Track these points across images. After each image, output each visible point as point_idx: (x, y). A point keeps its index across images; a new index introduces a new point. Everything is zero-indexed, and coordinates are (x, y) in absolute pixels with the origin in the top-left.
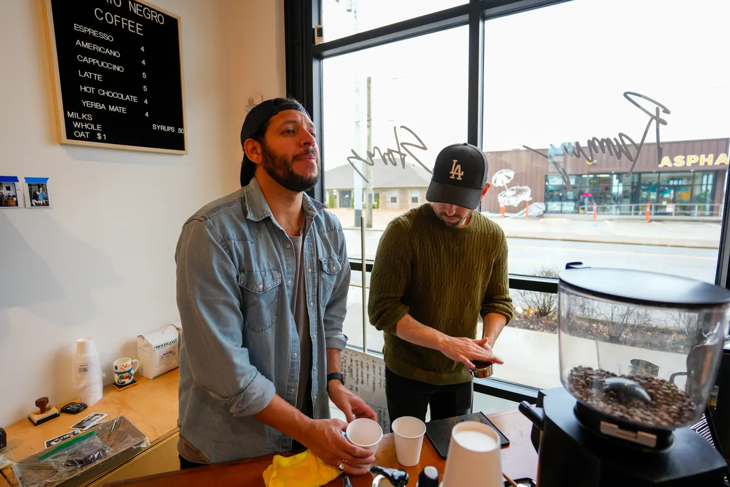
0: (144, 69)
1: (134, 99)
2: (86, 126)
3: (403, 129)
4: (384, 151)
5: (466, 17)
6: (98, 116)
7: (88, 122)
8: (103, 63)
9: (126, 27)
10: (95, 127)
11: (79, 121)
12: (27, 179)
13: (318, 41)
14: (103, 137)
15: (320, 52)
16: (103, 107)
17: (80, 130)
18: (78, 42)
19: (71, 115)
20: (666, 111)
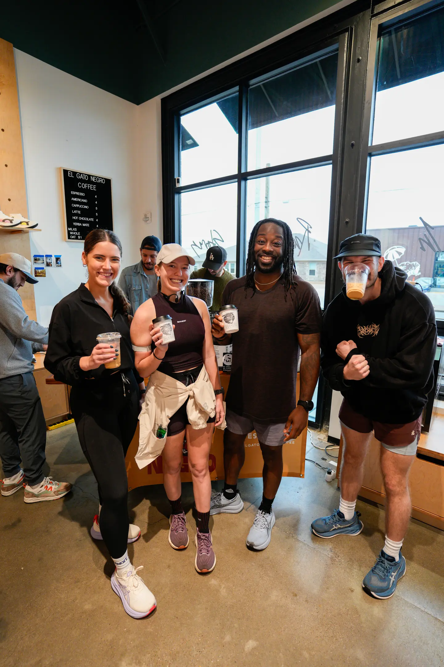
0: (97, 211)
1: (92, 219)
2: (75, 233)
3: (214, 231)
4: (206, 242)
5: (236, 180)
6: (79, 229)
7: (75, 231)
8: (81, 206)
9: (90, 188)
10: (78, 234)
11: (72, 231)
12: (55, 256)
13: (178, 185)
14: (80, 238)
15: (179, 191)
16: (81, 224)
17: (73, 235)
18: (72, 199)
19: (70, 229)
20: (311, 227)
